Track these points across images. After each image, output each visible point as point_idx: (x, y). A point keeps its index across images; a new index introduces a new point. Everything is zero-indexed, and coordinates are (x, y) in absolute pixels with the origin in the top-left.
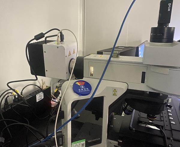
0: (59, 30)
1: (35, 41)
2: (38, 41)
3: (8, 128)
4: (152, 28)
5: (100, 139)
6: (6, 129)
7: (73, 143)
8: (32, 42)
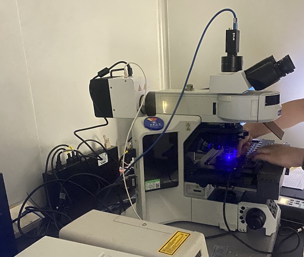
0: (126, 63)
4: (223, 57)
7: (146, 182)
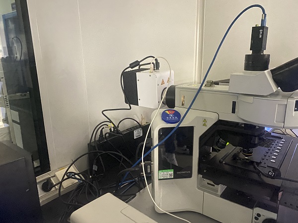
1: (130, 69)
2: (134, 69)
3: (100, 157)
4: (246, 55)
5: (190, 172)
6: (98, 157)
7: (160, 171)
8: (127, 70)
